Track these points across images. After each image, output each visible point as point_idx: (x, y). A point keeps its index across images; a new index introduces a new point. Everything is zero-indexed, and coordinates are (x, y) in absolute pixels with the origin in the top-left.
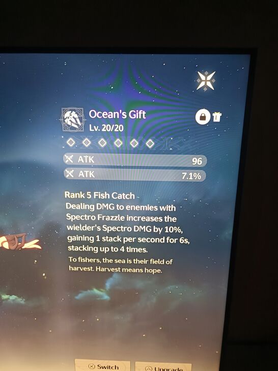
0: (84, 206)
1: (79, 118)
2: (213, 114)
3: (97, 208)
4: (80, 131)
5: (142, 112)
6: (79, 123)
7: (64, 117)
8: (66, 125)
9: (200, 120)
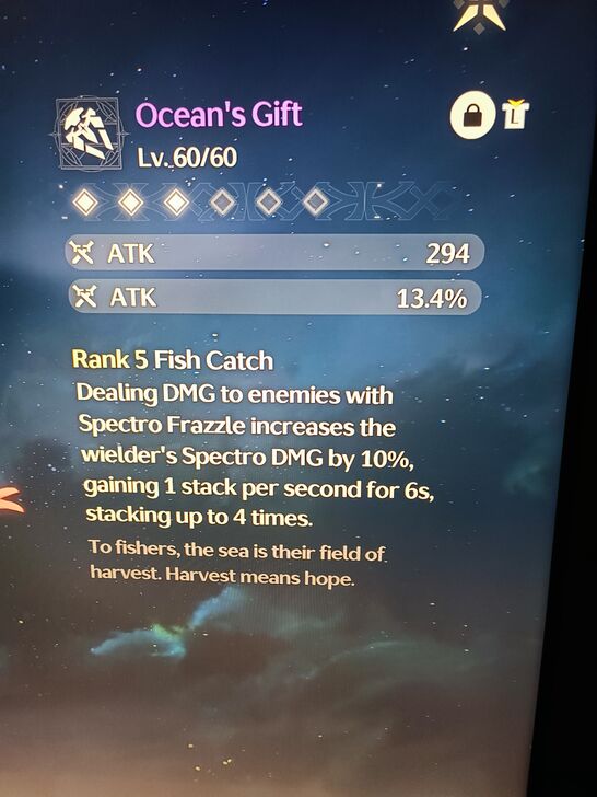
0: (127, 390)
1: (106, 127)
2: (505, 107)
3: (166, 398)
4: (110, 167)
5: (289, 105)
6: (108, 145)
7: (63, 127)
8: (69, 151)
9: (465, 125)
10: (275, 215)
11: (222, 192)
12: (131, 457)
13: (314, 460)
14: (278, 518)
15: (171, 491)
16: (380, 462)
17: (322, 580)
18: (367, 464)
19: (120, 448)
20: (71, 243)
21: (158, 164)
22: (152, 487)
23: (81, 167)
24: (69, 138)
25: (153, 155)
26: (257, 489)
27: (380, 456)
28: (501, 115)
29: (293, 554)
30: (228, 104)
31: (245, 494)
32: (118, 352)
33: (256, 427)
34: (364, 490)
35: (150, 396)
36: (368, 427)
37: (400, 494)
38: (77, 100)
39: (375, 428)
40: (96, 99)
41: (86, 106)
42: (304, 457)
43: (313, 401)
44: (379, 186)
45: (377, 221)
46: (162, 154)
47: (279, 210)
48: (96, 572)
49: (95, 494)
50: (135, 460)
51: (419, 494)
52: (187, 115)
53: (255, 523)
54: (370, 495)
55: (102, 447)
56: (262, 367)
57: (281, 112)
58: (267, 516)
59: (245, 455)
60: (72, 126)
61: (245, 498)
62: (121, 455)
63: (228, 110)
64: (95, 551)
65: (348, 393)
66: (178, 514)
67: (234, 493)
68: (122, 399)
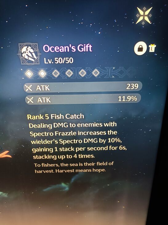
0: (43, 125)
1: (34, 52)
2: (150, 46)
4: (36, 64)
6: (35, 57)
7: (21, 52)
8: (24, 59)
9: (138, 51)
10: (84, 77)
11: (69, 70)
12: (45, 142)
13: (95, 141)
14: (86, 156)
15: (56, 150)
16: (113, 141)
17: (97, 170)
18: (109, 142)
19: (42, 140)
20: (25, 85)
21: (50, 63)
22: (51, 150)
23: (27, 64)
24: (23, 55)
25: (49, 60)
26: (80, 149)
27: (113, 139)
29: (89, 164)
30: (70, 45)
33: (79, 133)
35: (50, 126)
36: (110, 132)
37: (118, 149)
38: (25, 44)
39: (112, 133)
40: (31, 44)
41: (28, 46)
42: (92, 140)
43: (95, 126)
44: (114, 68)
45: (113, 78)
46: (51, 60)
47: (86, 75)
48: (37, 172)
49: (35, 152)
50: (46, 143)
51: (123, 148)
52: (58, 49)
53: (79, 157)
54: (110, 149)
55: (37, 140)
56: (81, 118)
57: (86, 48)
58: (83, 156)
59: (76, 141)
60: (24, 52)
61: (77, 151)
62: (42, 142)
63: (70, 47)
64: (36, 166)
65: (104, 124)
67: (74, 150)
68: (42, 127)
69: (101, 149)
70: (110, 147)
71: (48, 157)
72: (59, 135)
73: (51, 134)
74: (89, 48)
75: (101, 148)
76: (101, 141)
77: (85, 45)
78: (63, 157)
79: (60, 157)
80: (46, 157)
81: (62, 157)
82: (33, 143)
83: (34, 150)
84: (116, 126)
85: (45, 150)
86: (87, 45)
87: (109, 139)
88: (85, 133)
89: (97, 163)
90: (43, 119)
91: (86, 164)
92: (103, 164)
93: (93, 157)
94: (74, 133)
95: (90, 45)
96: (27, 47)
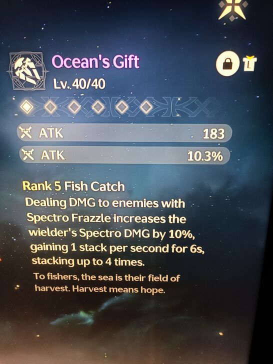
0: (51, 201)
1: (36, 68)
2: (245, 60)
3: (71, 205)
4: (39, 89)
5: (132, 57)
6: (38, 77)
7: (14, 67)
8: (18, 80)
9: (223, 69)
10: (125, 114)
11: (98, 102)
12: (54, 233)
13: (145, 235)
14: (128, 262)
15: (74, 250)
16: (178, 235)
17: (149, 291)
18: (172, 237)
19: (48, 229)
20: (20, 128)
21: (64, 87)
22: (65, 248)
23: (24, 89)
24: (17, 73)
25: (62, 82)
26: (117, 249)
27: (178, 233)
28: (242, 64)
29: (135, 279)
30: (100, 56)
31: (111, 251)
32: (46, 182)
33: (116, 219)
34: (170, 249)
35: (62, 204)
36: (173, 219)
37: (188, 250)
38: (21, 53)
39: (176, 219)
40: (31, 53)
41: (25, 57)
42: (140, 233)
43: (145, 206)
44: (179, 99)
45: (178, 117)
46: (66, 82)
47: (127, 111)
48: (38, 288)
49: (36, 252)
50: (56, 235)
51: (197, 250)
52: (79, 62)
53: (116, 264)
54: (173, 251)
55: (39, 229)
56: (119, 190)
57: (128, 61)
58: (122, 261)
59: (111, 232)
60: (18, 67)
61: (111, 253)
62: (49, 233)
63: (100, 59)
64: (37, 278)
65: (162, 202)
66: (78, 260)
67: (106, 250)
68: (48, 205)
69: (155, 249)
70: (173, 247)
71: (58, 261)
72: (80, 221)
73: (65, 219)
74: (133, 62)
75: (157, 247)
76: (156, 235)
77: (126, 56)
78: (87, 262)
79: (80, 262)
80: (55, 262)
81: (85, 263)
82: (31, 235)
83: (34, 247)
84: (184, 207)
85: (54, 247)
86: (131, 56)
87: (172, 231)
88: (128, 219)
89: (150, 277)
90: (50, 189)
91: (128, 277)
92: (160, 278)
93: (141, 264)
94: (107, 219)
95: (136, 57)
96: (23, 58)
